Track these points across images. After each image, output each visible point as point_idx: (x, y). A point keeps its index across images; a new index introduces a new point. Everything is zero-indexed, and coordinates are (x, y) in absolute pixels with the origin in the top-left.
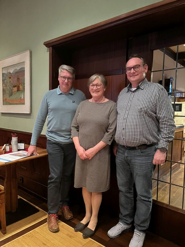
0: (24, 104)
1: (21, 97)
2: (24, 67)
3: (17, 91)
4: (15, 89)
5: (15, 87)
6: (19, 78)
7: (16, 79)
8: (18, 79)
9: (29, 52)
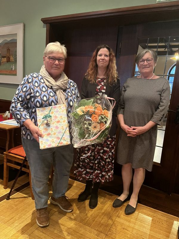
0: (16, 75)
1: (12, 69)
2: (16, 38)
3: (7, 62)
4: (5, 60)
5: (4, 57)
6: (10, 49)
7: (5, 50)
8: (8, 50)
9: (22, 24)
